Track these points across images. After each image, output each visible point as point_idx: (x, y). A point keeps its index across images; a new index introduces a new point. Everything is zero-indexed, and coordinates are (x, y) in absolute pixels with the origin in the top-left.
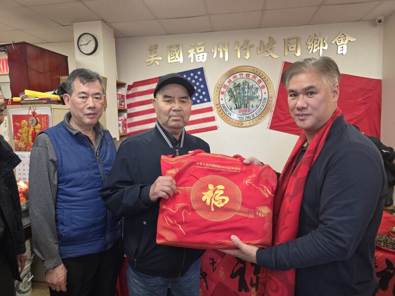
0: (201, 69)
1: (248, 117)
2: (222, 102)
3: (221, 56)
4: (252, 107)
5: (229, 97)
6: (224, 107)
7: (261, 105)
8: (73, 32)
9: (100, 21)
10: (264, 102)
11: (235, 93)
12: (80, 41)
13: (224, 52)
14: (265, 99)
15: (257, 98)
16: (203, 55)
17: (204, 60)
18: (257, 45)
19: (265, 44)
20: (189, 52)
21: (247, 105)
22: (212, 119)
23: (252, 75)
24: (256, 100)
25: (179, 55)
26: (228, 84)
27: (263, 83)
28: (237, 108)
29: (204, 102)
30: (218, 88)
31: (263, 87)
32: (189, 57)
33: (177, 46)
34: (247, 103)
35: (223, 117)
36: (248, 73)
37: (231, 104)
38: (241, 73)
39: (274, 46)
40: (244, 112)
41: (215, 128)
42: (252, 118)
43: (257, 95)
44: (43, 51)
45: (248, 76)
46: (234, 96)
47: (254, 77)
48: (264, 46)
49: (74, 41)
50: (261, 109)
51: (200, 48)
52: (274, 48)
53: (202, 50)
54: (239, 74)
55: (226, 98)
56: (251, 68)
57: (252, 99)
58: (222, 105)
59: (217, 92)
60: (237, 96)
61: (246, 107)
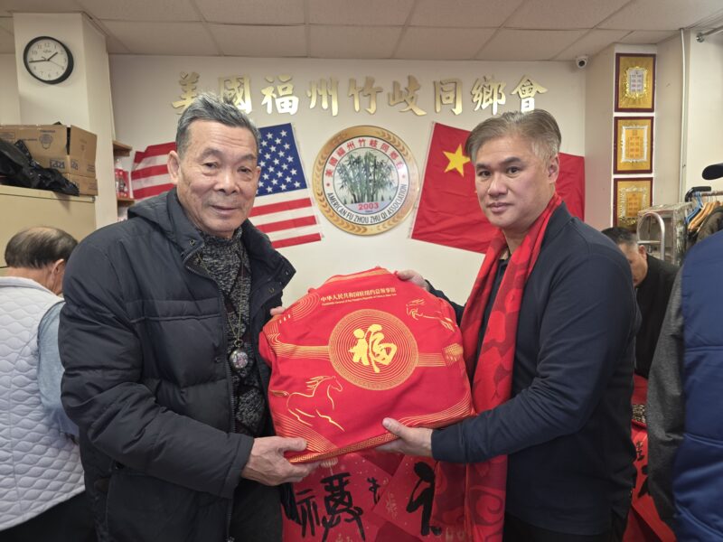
0: (288, 127)
1: (376, 218)
2: (328, 190)
3: (325, 105)
4: (383, 199)
5: (341, 181)
6: (332, 199)
7: (396, 197)
8: (12, 35)
9: (79, 15)
10: (401, 191)
11: (351, 174)
13: (330, 97)
14: (403, 186)
15: (391, 184)
16: (291, 101)
17: (293, 111)
18: (388, 89)
19: (402, 89)
20: (264, 92)
21: (372, 197)
22: (311, 221)
23: (380, 143)
24: (388, 188)
25: (243, 98)
26: (338, 158)
27: (399, 159)
28: (356, 202)
29: (294, 188)
30: (321, 163)
31: (400, 165)
32: (263, 103)
33: (240, 80)
34: (374, 193)
35: (331, 217)
36: (374, 139)
37: (345, 193)
38: (361, 138)
39: (416, 92)
40: (369, 209)
41: (316, 238)
42: (382, 220)
43: (390, 178)
45: (373, 144)
46: (350, 180)
47: (385, 147)
48: (401, 92)
49: (14, 53)
50: (397, 203)
51: (284, 86)
52: (417, 96)
53: (289, 91)
54: (357, 139)
55: (336, 183)
56: (379, 130)
57: (382, 186)
58: (329, 194)
59: (319, 170)
60: (355, 178)
61: (372, 200)
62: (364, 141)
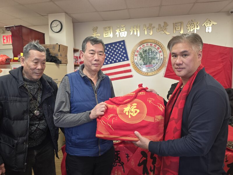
0: (123, 41)
1: (151, 70)
2: (136, 61)
4: (154, 63)
5: (140, 58)
6: (137, 64)
7: (159, 63)
8: (48, 19)
9: (64, 13)
10: (161, 61)
11: (143, 55)
12: (52, 25)
13: (137, 31)
14: (161, 59)
15: (157, 58)
16: (125, 33)
17: (125, 36)
18: (157, 27)
19: (162, 26)
20: (116, 31)
21: (150, 63)
22: (130, 71)
23: (153, 45)
24: (156, 59)
25: (110, 33)
26: (139, 50)
27: (160, 50)
28: (145, 64)
29: (125, 60)
30: (134, 52)
31: (160, 52)
32: (116, 34)
33: (109, 28)
34: (151, 61)
35: (136, 69)
36: (151, 43)
37: (141, 62)
38: (147, 43)
39: (167, 27)
40: (149, 67)
41: (131, 76)
42: (153, 70)
43: (157, 56)
44: (32, 30)
45: (151, 45)
46: (143, 57)
47: (155, 46)
48: (161, 28)
49: (48, 25)
50: (159, 65)
51: (122, 28)
52: (167, 28)
53: (124, 30)
54: (146, 44)
55: (138, 58)
56: (153, 40)
57: (154, 59)
58: (136, 62)
59: (133, 55)
60: (144, 57)
61: (150, 64)
62: (148, 44)
